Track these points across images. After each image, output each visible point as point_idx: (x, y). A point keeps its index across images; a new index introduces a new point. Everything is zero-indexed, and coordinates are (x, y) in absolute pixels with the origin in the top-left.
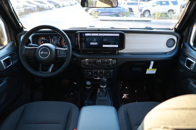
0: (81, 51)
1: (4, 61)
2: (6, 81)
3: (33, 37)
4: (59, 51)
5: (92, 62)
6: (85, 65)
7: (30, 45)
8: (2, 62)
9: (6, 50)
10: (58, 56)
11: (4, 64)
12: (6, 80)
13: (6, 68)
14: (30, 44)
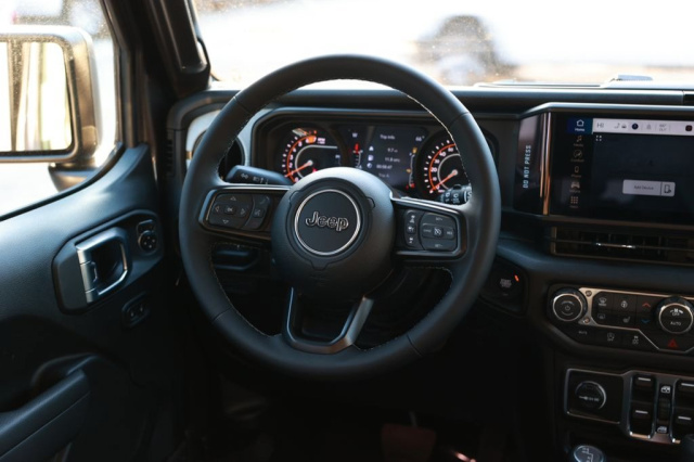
0: (554, 232)
1: (90, 253)
2: (80, 377)
3: (260, 131)
4: (419, 221)
5: (625, 313)
6: (572, 328)
7: (240, 172)
8: (82, 259)
9: (105, 196)
10: (407, 247)
11: (90, 269)
12: (85, 369)
13: (94, 294)
14: (239, 167)
